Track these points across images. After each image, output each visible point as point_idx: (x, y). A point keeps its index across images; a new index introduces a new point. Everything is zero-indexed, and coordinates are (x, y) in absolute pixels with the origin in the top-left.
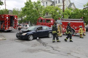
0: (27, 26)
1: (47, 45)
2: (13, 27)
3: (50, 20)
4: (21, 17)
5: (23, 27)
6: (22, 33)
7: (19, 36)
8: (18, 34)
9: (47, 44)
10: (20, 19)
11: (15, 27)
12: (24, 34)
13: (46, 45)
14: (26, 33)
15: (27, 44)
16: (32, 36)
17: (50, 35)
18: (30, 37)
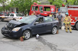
0: (13, 16)
1: (57, 48)
4: (3, 2)
5: (7, 17)
6: (12, 28)
7: (8, 33)
8: (5, 29)
9: (57, 46)
12: (16, 30)
13: (55, 49)
14: (19, 28)
15: (24, 47)
16: (28, 32)
17: (55, 30)
18: (26, 33)
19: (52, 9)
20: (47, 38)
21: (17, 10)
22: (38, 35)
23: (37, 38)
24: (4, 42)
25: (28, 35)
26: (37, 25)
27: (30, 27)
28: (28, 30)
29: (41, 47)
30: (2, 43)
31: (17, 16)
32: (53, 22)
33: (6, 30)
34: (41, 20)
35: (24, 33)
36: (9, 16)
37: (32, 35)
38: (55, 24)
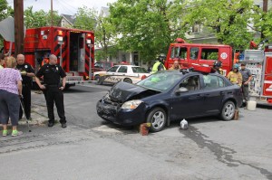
2: (81, 74)
3: (216, 50)
4: (104, 39)
6: (121, 102)
7: (113, 113)
8: (106, 103)
9: (234, 152)
10: (100, 46)
11: (85, 75)
12: (130, 106)
14: (138, 102)
15: (148, 149)
16: (160, 113)
17: (229, 110)
18: (154, 116)
19: (224, 56)
20: (208, 129)
21: (135, 58)
22: (184, 122)
23: (181, 129)
24: (102, 135)
25: (159, 119)
26: (182, 95)
27: (166, 100)
28: (159, 108)
29: (192, 152)
30: (98, 136)
31: (134, 71)
32: (225, 89)
33: (107, 107)
34: (194, 83)
35: (150, 115)
36: (115, 71)
37: (169, 121)
38: (229, 92)
